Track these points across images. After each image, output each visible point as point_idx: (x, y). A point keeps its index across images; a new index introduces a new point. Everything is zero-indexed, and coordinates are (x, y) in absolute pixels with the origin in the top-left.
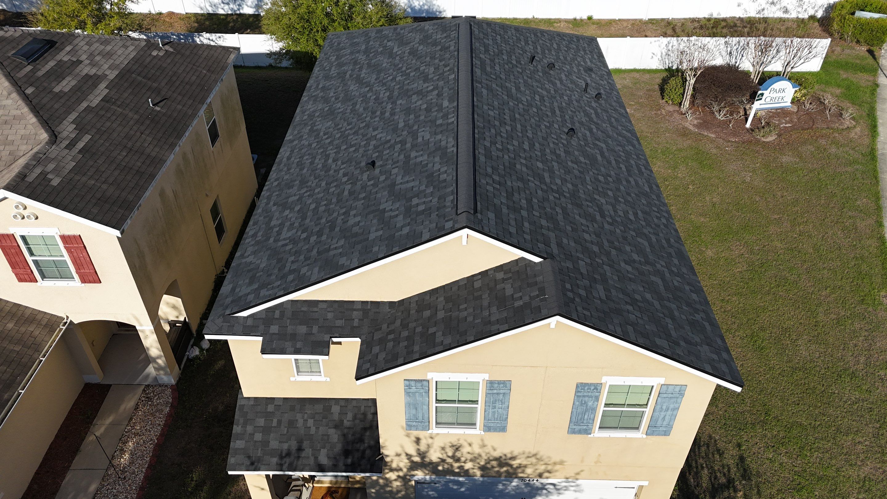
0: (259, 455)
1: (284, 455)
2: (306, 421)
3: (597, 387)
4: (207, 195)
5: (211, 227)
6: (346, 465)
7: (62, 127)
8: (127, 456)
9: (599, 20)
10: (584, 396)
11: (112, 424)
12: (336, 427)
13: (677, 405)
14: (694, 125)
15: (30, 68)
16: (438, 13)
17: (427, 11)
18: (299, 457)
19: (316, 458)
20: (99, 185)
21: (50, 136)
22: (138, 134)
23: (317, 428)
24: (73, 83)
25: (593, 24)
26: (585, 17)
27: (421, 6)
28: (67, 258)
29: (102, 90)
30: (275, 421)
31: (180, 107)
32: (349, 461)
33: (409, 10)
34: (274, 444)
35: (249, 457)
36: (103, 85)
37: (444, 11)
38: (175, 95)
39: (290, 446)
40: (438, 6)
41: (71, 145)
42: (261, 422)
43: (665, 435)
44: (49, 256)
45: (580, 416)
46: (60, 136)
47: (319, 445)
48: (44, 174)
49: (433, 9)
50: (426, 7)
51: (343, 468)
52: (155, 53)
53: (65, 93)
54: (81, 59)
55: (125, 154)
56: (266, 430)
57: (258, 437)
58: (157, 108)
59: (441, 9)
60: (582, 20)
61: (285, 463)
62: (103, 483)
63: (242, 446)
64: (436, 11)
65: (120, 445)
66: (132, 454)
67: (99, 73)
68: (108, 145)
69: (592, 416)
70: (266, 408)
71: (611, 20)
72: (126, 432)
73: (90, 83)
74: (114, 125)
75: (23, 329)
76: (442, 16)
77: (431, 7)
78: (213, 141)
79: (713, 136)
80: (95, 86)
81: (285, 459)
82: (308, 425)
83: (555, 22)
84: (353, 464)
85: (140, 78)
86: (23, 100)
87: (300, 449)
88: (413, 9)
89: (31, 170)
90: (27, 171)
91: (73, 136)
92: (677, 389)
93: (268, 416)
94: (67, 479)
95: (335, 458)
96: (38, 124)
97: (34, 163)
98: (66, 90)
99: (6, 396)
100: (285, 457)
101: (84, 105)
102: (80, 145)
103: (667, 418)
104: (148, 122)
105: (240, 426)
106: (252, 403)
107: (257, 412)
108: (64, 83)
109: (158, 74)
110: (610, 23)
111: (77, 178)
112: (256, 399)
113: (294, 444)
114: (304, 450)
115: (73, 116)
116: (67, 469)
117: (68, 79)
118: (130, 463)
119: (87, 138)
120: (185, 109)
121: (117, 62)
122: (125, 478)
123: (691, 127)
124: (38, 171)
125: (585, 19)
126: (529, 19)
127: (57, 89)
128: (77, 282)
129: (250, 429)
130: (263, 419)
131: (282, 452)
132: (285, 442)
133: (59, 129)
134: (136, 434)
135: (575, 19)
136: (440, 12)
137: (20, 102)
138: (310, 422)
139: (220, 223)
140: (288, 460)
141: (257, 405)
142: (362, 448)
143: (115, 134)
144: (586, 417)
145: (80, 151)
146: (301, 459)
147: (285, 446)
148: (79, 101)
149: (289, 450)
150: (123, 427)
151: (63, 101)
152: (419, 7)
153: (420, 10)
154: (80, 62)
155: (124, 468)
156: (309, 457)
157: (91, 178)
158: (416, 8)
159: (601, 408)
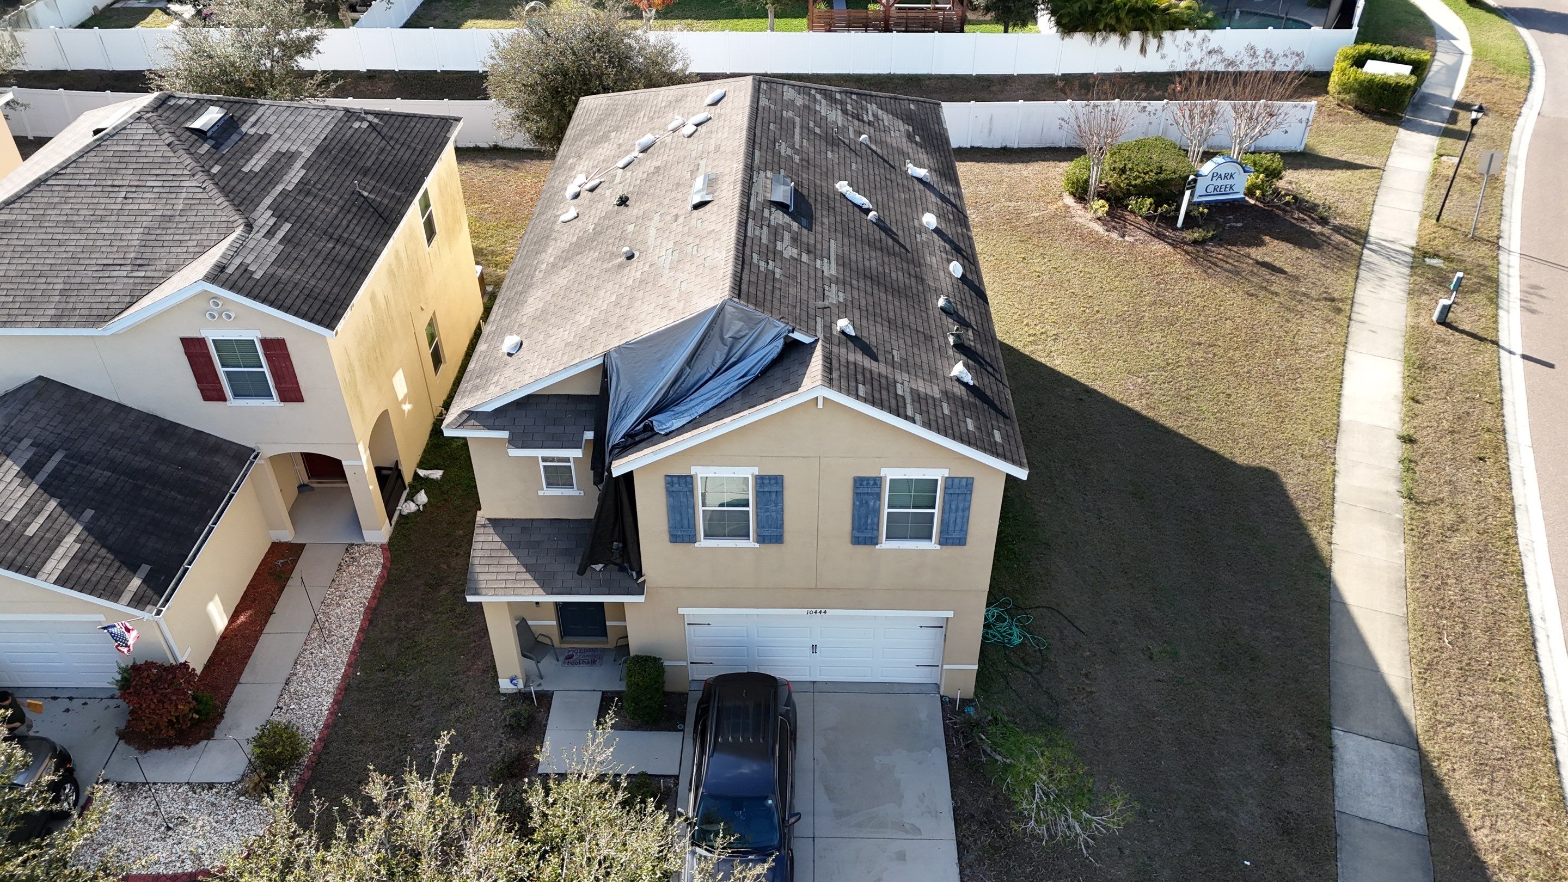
3: (877, 482)
4: (422, 309)
5: (427, 352)
7: (256, 214)
8: (332, 619)
10: (864, 494)
13: (967, 504)
20: (305, 280)
21: (246, 224)
22: (345, 223)
24: (264, 161)
28: (266, 369)
29: (298, 170)
36: (299, 164)
41: (270, 234)
43: (960, 545)
44: (244, 367)
45: (863, 521)
46: (256, 224)
48: (244, 265)
52: (356, 125)
53: (256, 174)
54: (269, 132)
55: (332, 245)
58: (365, 193)
62: (306, 647)
65: (323, 608)
66: (338, 617)
67: (293, 150)
68: (311, 234)
69: (876, 520)
70: (511, 531)
72: (329, 594)
73: (283, 161)
74: (317, 212)
78: (430, 239)
80: (289, 165)
85: (341, 156)
89: (230, 261)
90: (225, 262)
91: (271, 224)
92: (964, 483)
93: (513, 537)
94: (260, 642)
97: (232, 253)
98: (257, 169)
101: (279, 188)
102: (280, 234)
103: (959, 521)
104: (354, 209)
108: (253, 162)
109: (363, 151)
111: (281, 271)
115: (268, 201)
116: (259, 633)
117: (257, 156)
118: (337, 626)
119: (287, 226)
121: (312, 136)
122: (332, 642)
124: (237, 261)
127: (246, 169)
128: (274, 401)
133: (253, 216)
134: (341, 597)
139: (437, 347)
143: (318, 223)
144: (869, 521)
145: (281, 242)
148: (273, 183)
151: (254, 182)
154: (267, 136)
155: (330, 631)
157: (296, 272)
159: (886, 510)
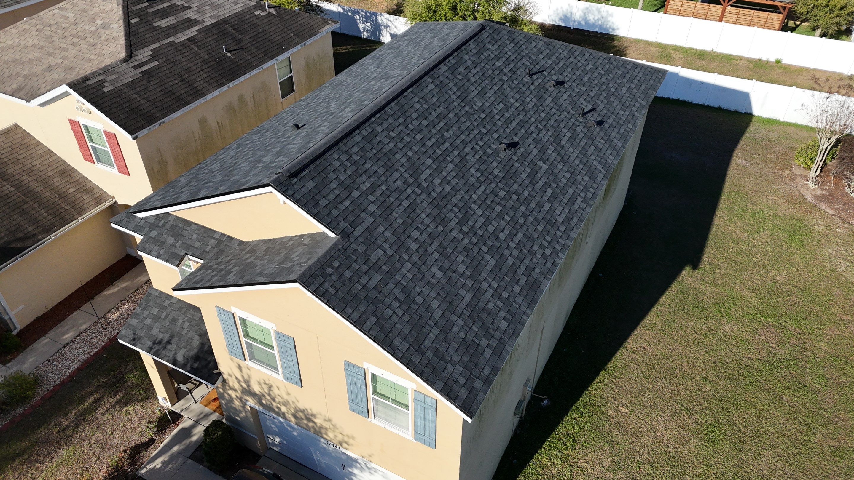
0: (141, 335)
1: (157, 342)
2: (184, 322)
3: (360, 371)
6: (192, 368)
7: (141, 51)
8: (117, 314)
9: (789, 65)
10: (352, 376)
11: (124, 289)
12: (200, 336)
14: (815, 196)
15: (147, 4)
16: (611, 30)
17: (601, 26)
18: (165, 348)
19: (176, 353)
20: (139, 99)
21: (126, 56)
22: (199, 70)
23: (189, 331)
24: (174, 22)
25: (780, 68)
26: (773, 59)
27: (595, 21)
28: (109, 149)
29: (193, 32)
30: (165, 314)
31: (249, 57)
32: (196, 365)
33: (583, 23)
34: (155, 331)
35: (134, 334)
36: (196, 28)
37: (618, 29)
38: (252, 47)
39: (164, 337)
40: (613, 23)
41: (138, 66)
42: (155, 311)
44: (100, 145)
45: (355, 396)
46: (135, 58)
47: (183, 344)
48: (103, 81)
49: (607, 25)
50: (600, 22)
51: (189, 369)
53: (161, 28)
54: (191, 6)
55: (176, 82)
56: (156, 318)
57: (148, 321)
58: (229, 55)
59: (615, 27)
60: (768, 62)
61: (155, 348)
62: (92, 327)
63: (134, 324)
64: (610, 28)
65: (119, 305)
66: (121, 314)
67: (199, 19)
68: (167, 72)
69: (364, 399)
70: (164, 302)
71: (803, 68)
72: (129, 298)
73: (187, 24)
74: (184, 60)
75: (79, 196)
76: (615, 34)
77: (605, 23)
78: (284, 95)
79: (832, 212)
80: (189, 28)
81: (156, 345)
82: (184, 327)
83: (734, 59)
84: (197, 369)
85: (230, 29)
86: (125, 26)
87: (169, 342)
88: (587, 22)
89: (95, 77)
90: (92, 76)
91: (145, 60)
92: (428, 400)
93: (163, 308)
94: (74, 314)
95: (188, 359)
96: (124, 46)
97: (102, 72)
98: (163, 26)
99: (40, 237)
100: (157, 344)
101: (171, 39)
102: (146, 68)
104: (213, 63)
105: (141, 309)
106: (157, 294)
107: (157, 303)
108: (166, 20)
109: (249, 29)
110: (802, 71)
111: (126, 90)
112: (161, 292)
113: (167, 337)
114: (171, 344)
115: (155, 46)
116: (77, 308)
117: (171, 18)
118: (116, 320)
119: (155, 64)
120: (253, 60)
121: (220, 14)
122: (106, 329)
123: (809, 198)
124: (100, 78)
125: (772, 62)
126: (706, 51)
127: (156, 24)
128: (115, 171)
129: (146, 313)
130: (158, 310)
131: (156, 339)
132: (162, 333)
133: (137, 53)
134: (133, 301)
135: (760, 60)
136: (613, 29)
137: (122, 28)
138: (187, 324)
140: (157, 347)
141: (159, 297)
142: (209, 359)
143: (179, 66)
144: (359, 398)
145: (142, 72)
146: (166, 350)
147: (161, 336)
148: (168, 36)
149: (162, 339)
150: (129, 293)
151: (155, 33)
152: (594, 21)
153: (594, 24)
154: (189, 8)
155: (111, 322)
156: (171, 351)
157: (137, 93)
158: (590, 22)
159: (371, 395)
